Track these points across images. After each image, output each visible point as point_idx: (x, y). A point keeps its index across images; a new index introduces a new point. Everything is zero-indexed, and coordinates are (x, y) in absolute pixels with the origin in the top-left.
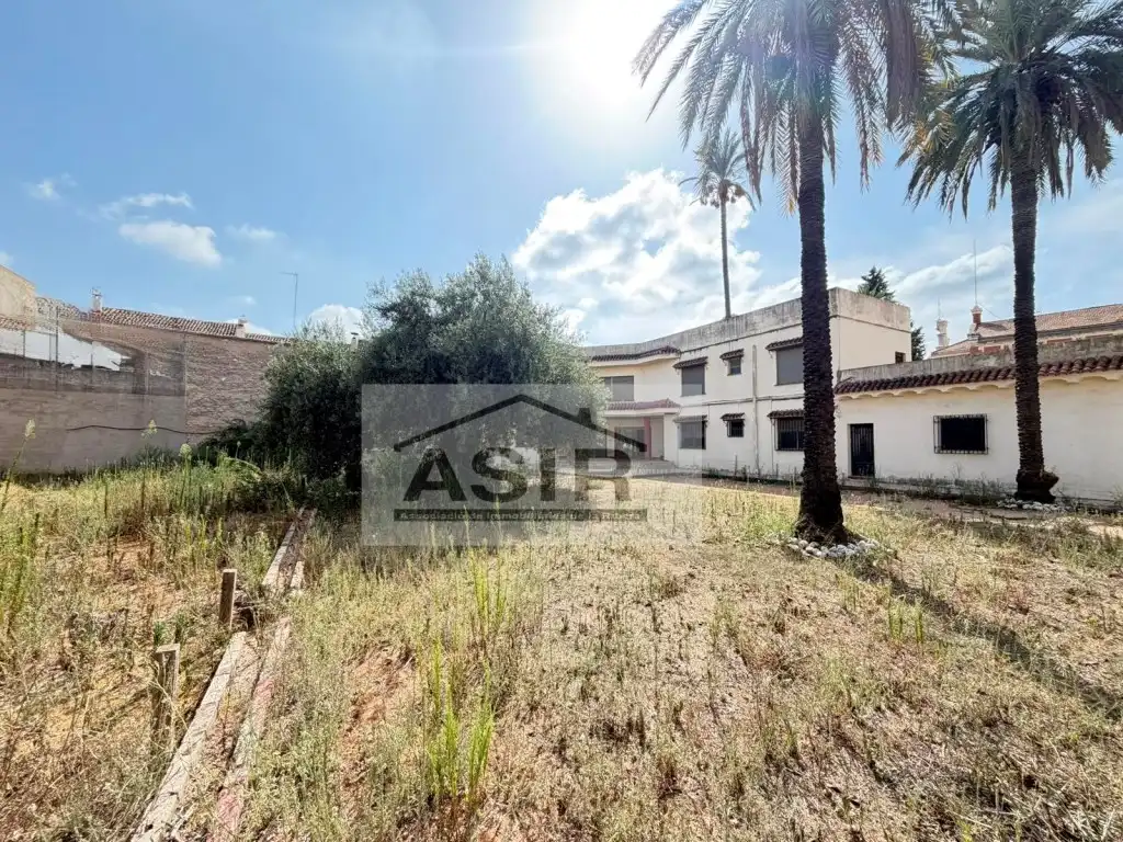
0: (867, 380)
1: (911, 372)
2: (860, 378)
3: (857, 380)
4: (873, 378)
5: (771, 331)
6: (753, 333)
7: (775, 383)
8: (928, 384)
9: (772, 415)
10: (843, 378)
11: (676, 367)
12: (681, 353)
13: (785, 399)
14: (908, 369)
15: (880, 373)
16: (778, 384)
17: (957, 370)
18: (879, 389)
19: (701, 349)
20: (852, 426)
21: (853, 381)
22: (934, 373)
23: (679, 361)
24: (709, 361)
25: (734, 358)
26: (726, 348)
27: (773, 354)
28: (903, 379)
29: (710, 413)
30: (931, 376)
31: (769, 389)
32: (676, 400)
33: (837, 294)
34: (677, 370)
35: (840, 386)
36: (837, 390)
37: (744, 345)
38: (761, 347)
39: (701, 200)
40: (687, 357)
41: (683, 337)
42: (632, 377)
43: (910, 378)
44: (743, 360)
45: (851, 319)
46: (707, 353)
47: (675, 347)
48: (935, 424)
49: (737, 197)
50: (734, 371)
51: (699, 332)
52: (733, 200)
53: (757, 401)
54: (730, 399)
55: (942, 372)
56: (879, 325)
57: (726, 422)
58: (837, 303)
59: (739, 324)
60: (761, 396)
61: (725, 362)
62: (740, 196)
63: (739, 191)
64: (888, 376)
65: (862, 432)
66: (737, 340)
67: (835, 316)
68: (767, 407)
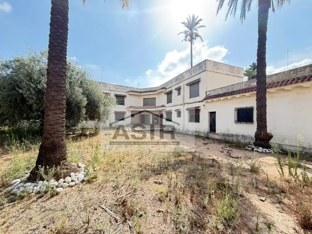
0: (214, 94)
1: (228, 90)
3: (211, 94)
4: (216, 93)
6: (184, 80)
8: (232, 95)
9: (187, 109)
10: (208, 94)
11: (165, 94)
13: (191, 103)
15: (218, 91)
16: (190, 98)
17: (244, 88)
18: (216, 98)
19: (171, 87)
20: (210, 112)
21: (210, 95)
22: (235, 90)
23: (166, 92)
24: (173, 91)
25: (179, 89)
26: (177, 86)
27: (189, 87)
28: (225, 93)
29: (173, 109)
30: (234, 91)
31: (187, 100)
32: (165, 105)
33: (206, 62)
34: (166, 95)
35: (206, 97)
36: (204, 99)
37: (181, 85)
38: (185, 85)
39: (185, 39)
40: (168, 90)
41: (167, 83)
42: (155, 98)
43: (227, 93)
44: (181, 90)
45: (213, 72)
46: (173, 88)
47: (165, 87)
48: (235, 111)
49: (196, 38)
50: (179, 94)
51: (171, 81)
52: (195, 39)
53: (184, 104)
54: (178, 104)
55: (238, 89)
56: (227, 74)
57: (176, 112)
58: (206, 65)
59: (180, 77)
60: (185, 103)
61: (177, 91)
62: (198, 37)
63: (197, 35)
64: (221, 92)
65: (213, 115)
66: (179, 83)
67: (205, 71)
68: (187, 106)
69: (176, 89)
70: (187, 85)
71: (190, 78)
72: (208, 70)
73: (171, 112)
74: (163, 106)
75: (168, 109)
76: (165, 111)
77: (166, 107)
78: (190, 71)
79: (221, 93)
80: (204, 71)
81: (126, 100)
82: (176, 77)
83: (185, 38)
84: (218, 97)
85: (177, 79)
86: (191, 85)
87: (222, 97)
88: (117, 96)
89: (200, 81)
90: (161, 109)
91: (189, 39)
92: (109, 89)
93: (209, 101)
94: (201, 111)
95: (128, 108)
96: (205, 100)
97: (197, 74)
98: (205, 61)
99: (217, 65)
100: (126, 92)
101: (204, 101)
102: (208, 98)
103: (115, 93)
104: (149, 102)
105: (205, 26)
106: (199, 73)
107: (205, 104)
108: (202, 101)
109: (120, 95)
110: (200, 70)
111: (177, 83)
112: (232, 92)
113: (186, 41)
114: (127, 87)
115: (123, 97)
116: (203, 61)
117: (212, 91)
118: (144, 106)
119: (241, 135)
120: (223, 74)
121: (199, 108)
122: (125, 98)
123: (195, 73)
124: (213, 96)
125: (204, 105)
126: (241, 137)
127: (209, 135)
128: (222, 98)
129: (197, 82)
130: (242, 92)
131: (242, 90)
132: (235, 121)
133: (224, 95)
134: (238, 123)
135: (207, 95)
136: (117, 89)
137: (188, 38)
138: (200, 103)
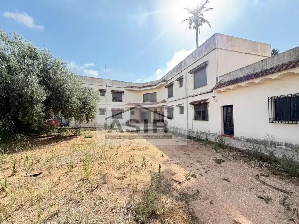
0: (230, 80)
1: (254, 70)
2: (226, 79)
3: (225, 81)
4: (232, 78)
5: (191, 65)
6: (186, 67)
7: (193, 88)
8: (262, 75)
9: (191, 104)
10: (219, 80)
11: (166, 87)
12: (167, 81)
13: (196, 96)
14: (253, 69)
15: (236, 74)
16: (195, 88)
18: (233, 84)
19: (172, 78)
20: (224, 107)
21: (223, 82)
22: (269, 67)
23: (167, 84)
24: (174, 83)
25: (180, 80)
26: (178, 76)
27: (192, 75)
28: (249, 75)
29: (175, 104)
30: (267, 70)
31: (192, 91)
32: (166, 100)
33: (216, 37)
34: (167, 89)
35: (217, 85)
36: (214, 88)
37: (183, 74)
38: (188, 73)
39: (189, 27)
40: (169, 82)
41: (168, 75)
42: (156, 93)
43: (253, 74)
44: (183, 80)
45: (226, 50)
46: (174, 80)
47: (166, 79)
48: (270, 103)
49: (203, 23)
50: (181, 86)
51: (172, 72)
52: (201, 25)
53: (187, 98)
54: (180, 98)
55: (275, 65)
56: (247, 53)
57: (178, 108)
58: (216, 41)
59: (182, 65)
60: (189, 95)
61: (178, 82)
62: (204, 22)
63: (204, 20)
64: (240, 75)
65: (228, 110)
66: (181, 72)
67: (215, 49)
68: (191, 100)
69: (177, 80)
70: (191, 72)
71: (194, 63)
72: (218, 47)
73: (173, 108)
74: (164, 101)
75: (169, 105)
76: (166, 107)
77: (166, 102)
78: (194, 55)
79: (242, 76)
80: (213, 50)
81: (124, 97)
82: (177, 66)
83: (189, 25)
84: (236, 83)
85: (178, 68)
86: (195, 72)
87: (244, 81)
88: (114, 92)
89: (207, 65)
90: (161, 104)
91: (194, 26)
92: (106, 85)
93: (222, 89)
94: (209, 104)
95: (126, 105)
96: (216, 88)
97: (203, 57)
98: (214, 35)
99: (231, 41)
100: (124, 88)
101: (214, 91)
102: (219, 85)
103: (112, 89)
104: (149, 98)
105: (212, 9)
106: (205, 54)
107: (215, 95)
108: (212, 92)
109: (117, 91)
110: (208, 50)
111: (179, 72)
112: (261, 72)
113: (191, 28)
114: (125, 82)
115: (121, 93)
116: (212, 37)
117: (227, 76)
118: (144, 102)
119: (284, 143)
120: (240, 52)
121: (207, 101)
122: (123, 94)
123: (201, 55)
124: (228, 82)
125: (214, 97)
126: (284, 147)
127: (224, 142)
128: (243, 84)
129: (204, 67)
130: (284, 68)
131: (283, 65)
132: (269, 119)
133: (248, 77)
134: (277, 122)
135: (218, 82)
136: (114, 84)
137: (193, 24)
138: (208, 94)
